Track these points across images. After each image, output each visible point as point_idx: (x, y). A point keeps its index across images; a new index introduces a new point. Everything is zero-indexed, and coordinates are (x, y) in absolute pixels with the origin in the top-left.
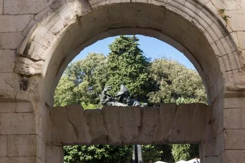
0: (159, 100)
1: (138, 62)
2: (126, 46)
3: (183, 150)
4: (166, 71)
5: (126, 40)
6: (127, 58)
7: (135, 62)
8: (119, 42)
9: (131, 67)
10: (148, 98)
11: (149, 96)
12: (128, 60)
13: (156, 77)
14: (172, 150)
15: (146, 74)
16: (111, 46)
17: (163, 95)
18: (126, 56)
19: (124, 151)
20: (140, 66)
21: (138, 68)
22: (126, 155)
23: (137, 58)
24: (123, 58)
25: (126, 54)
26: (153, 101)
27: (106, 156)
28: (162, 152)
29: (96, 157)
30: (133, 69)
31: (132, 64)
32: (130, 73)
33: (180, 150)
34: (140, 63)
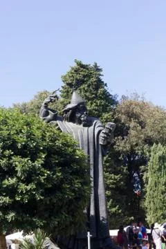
0: (128, 147)
1: (101, 98)
2: (84, 76)
3: (162, 215)
4: (137, 110)
5: (84, 68)
6: (86, 92)
7: (96, 97)
8: (75, 71)
9: (92, 104)
10: (114, 144)
11: (115, 142)
12: (88, 94)
13: (123, 118)
14: (147, 215)
15: (111, 113)
16: (65, 77)
17: (134, 140)
18: (84, 89)
19: (73, 191)
20: (103, 102)
21: (100, 105)
22: (76, 199)
23: (99, 92)
24: (81, 92)
25: (85, 86)
26: (121, 148)
27: (38, 197)
28: (132, 218)
29: (18, 199)
30: (93, 105)
31: (93, 99)
32: (90, 111)
33: (159, 215)
34: (103, 99)
